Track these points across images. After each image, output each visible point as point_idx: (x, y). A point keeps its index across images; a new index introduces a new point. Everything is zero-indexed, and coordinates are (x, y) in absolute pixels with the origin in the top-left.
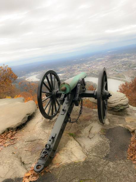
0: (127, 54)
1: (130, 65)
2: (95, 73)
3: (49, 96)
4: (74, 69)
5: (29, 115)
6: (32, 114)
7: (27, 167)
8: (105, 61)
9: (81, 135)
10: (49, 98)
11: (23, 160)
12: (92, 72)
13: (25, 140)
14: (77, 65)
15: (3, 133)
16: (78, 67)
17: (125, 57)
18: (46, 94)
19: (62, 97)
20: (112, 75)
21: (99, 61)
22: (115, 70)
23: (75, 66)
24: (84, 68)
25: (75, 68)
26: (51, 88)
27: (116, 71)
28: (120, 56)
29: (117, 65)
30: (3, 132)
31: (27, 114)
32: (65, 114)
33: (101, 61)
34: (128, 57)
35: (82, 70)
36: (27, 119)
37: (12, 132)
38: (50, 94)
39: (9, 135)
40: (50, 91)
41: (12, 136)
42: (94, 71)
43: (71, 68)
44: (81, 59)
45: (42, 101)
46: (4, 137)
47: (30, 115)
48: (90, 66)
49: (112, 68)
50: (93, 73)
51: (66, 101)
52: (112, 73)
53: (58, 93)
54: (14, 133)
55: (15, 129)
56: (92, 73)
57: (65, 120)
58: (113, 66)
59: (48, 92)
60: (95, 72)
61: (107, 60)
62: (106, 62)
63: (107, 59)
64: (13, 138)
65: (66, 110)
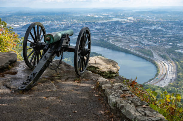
7: (12, 89)
8: (125, 25)
11: (8, 86)
12: (104, 38)
21: (116, 23)
31: (9, 61)
32: (46, 60)
33: (120, 23)
44: (89, 16)
45: (27, 49)
48: (102, 29)
50: (105, 40)
51: (49, 51)
52: (135, 46)
56: (103, 40)
57: (45, 64)
62: (127, 26)
65: (47, 58)
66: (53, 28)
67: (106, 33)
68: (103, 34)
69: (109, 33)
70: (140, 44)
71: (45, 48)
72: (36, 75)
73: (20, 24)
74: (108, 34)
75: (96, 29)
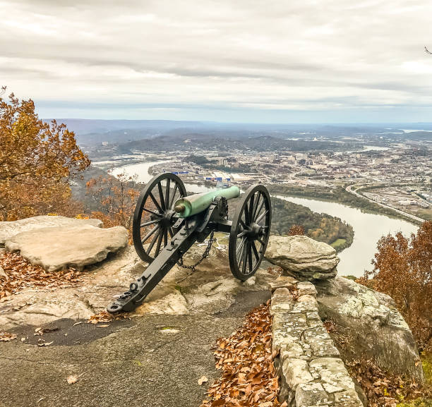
2: (354, 192)
3: (156, 219)
4: (285, 167)
5: (109, 251)
6: (117, 251)
7: (96, 310)
8: (389, 159)
9: (195, 291)
10: (156, 223)
11: (91, 303)
12: (346, 185)
13: (98, 285)
14: (300, 156)
15: (57, 271)
16: (302, 162)
18: (153, 215)
19: (178, 224)
20: (408, 207)
21: (371, 154)
22: (417, 192)
23: (291, 158)
24: (320, 170)
25: (292, 163)
26: (164, 206)
27: (423, 197)
30: (58, 268)
31: (108, 248)
32: (174, 250)
33: (379, 155)
35: (312, 175)
36: (105, 256)
37: (75, 271)
38: (159, 216)
39: (68, 275)
40: (161, 212)
41: (73, 278)
43: (275, 162)
44: (315, 139)
45: (141, 225)
46: (58, 276)
47: (113, 251)
48: (341, 167)
49: (411, 185)
50: (348, 189)
51: (182, 230)
52: (409, 202)
53: (174, 216)
54: (78, 273)
55: (81, 267)
56: (344, 190)
57: (170, 258)
58: (413, 178)
59: (157, 212)
60: (353, 189)
61: (396, 157)
62: (393, 161)
63: (400, 155)
64: (75, 280)
65: (177, 245)
66: (243, 163)
67: (349, 176)
68: (345, 178)
69: (355, 175)
70: (421, 199)
71: (176, 225)
72: (147, 282)
73: (178, 154)
74: (354, 177)
75: (330, 166)
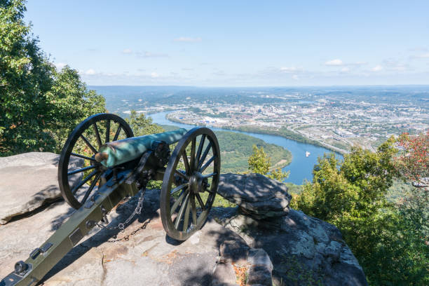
0: (363, 102)
1: (366, 126)
2: (292, 130)
4: (249, 114)
8: (316, 109)
12: (287, 126)
14: (258, 107)
16: (260, 111)
17: (358, 107)
20: (327, 140)
21: (303, 106)
22: (333, 130)
23: (252, 108)
24: (271, 116)
25: (253, 112)
28: (349, 105)
29: (340, 121)
32: (93, 209)
34: (365, 108)
35: (266, 120)
42: (292, 124)
43: (242, 111)
44: (268, 97)
48: (285, 114)
49: (329, 126)
50: (289, 128)
56: (286, 129)
57: (86, 220)
58: (331, 121)
60: (292, 128)
61: (320, 108)
62: (318, 110)
63: (322, 106)
66: (222, 112)
68: (286, 121)
69: (294, 119)
70: (335, 135)
73: (183, 106)
75: (277, 114)
